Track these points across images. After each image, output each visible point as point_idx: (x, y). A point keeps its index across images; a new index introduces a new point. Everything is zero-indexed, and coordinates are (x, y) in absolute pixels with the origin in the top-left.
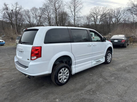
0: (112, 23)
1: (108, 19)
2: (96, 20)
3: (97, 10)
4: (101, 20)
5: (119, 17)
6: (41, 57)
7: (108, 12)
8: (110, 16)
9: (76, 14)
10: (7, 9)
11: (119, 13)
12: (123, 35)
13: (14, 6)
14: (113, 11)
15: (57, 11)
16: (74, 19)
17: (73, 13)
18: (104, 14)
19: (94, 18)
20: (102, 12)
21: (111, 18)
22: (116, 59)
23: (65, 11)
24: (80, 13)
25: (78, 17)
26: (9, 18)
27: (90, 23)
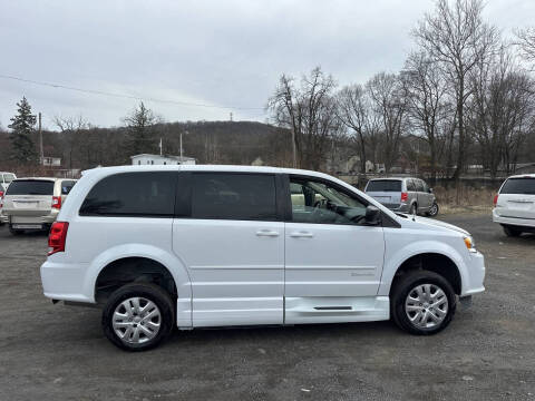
6: (63, 251)
13: (309, 79)
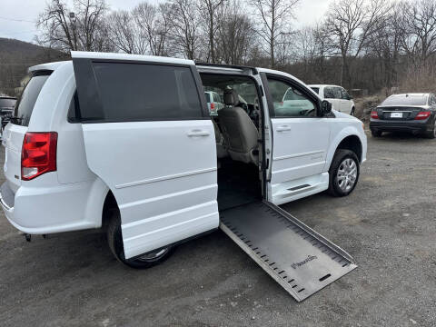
0: (403, 51)
1: (391, 39)
2: (347, 43)
3: (353, 7)
4: (365, 41)
5: (431, 30)
6: (55, 170)
7: (392, 12)
8: (396, 27)
9: (279, 21)
10: (61, 11)
11: (432, 16)
12: (427, 95)
14: (411, 11)
15: (216, 12)
16: (272, 39)
17: (269, 20)
18: (376, 21)
19: (341, 34)
20: (370, 14)
21: (401, 34)
22: (376, 180)
23: (240, 13)
24: (292, 20)
25: (284, 31)
26: (66, 39)
27: (326, 54)
